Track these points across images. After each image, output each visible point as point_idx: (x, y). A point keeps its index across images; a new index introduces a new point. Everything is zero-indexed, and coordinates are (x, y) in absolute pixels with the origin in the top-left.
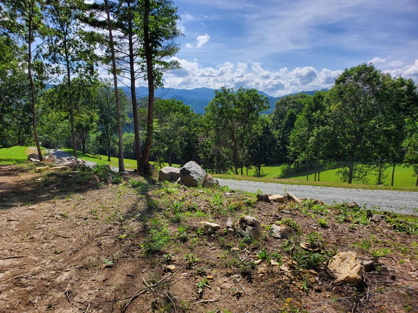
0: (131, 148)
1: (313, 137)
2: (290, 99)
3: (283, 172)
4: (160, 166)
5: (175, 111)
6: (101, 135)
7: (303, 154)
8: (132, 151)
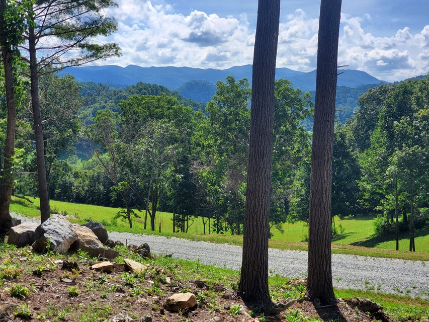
0: (99, 183)
1: (393, 167)
2: (386, 91)
3: (378, 230)
4: (129, 218)
5: (160, 117)
6: (32, 161)
7: (390, 197)
8: (102, 188)
